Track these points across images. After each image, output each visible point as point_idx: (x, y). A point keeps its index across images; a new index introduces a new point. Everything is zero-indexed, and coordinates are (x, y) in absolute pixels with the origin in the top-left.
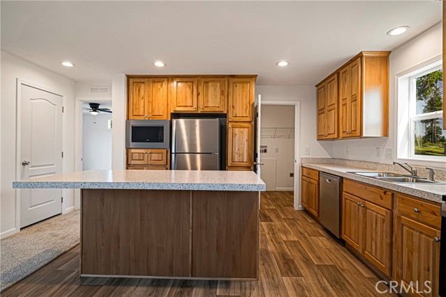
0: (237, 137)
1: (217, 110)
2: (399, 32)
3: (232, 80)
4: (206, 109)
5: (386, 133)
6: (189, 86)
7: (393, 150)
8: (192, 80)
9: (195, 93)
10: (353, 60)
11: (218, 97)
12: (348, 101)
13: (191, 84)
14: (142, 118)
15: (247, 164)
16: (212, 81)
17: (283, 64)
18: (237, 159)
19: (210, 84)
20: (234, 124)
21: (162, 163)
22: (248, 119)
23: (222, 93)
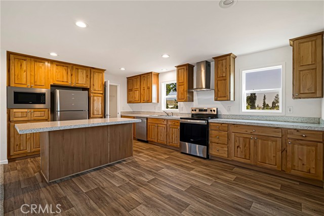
0: (96, 101)
1: (84, 86)
2: (164, 70)
3: (92, 70)
4: (77, 85)
5: (158, 102)
6: (65, 69)
7: (160, 107)
8: (67, 65)
9: (69, 74)
10: (148, 73)
11: (85, 78)
12: (146, 88)
13: (66, 68)
14: (25, 86)
15: (101, 116)
16: (81, 69)
17: (123, 69)
18: (95, 113)
19: (80, 70)
20: (94, 94)
21: (44, 118)
22: (101, 92)
23: (87, 76)
